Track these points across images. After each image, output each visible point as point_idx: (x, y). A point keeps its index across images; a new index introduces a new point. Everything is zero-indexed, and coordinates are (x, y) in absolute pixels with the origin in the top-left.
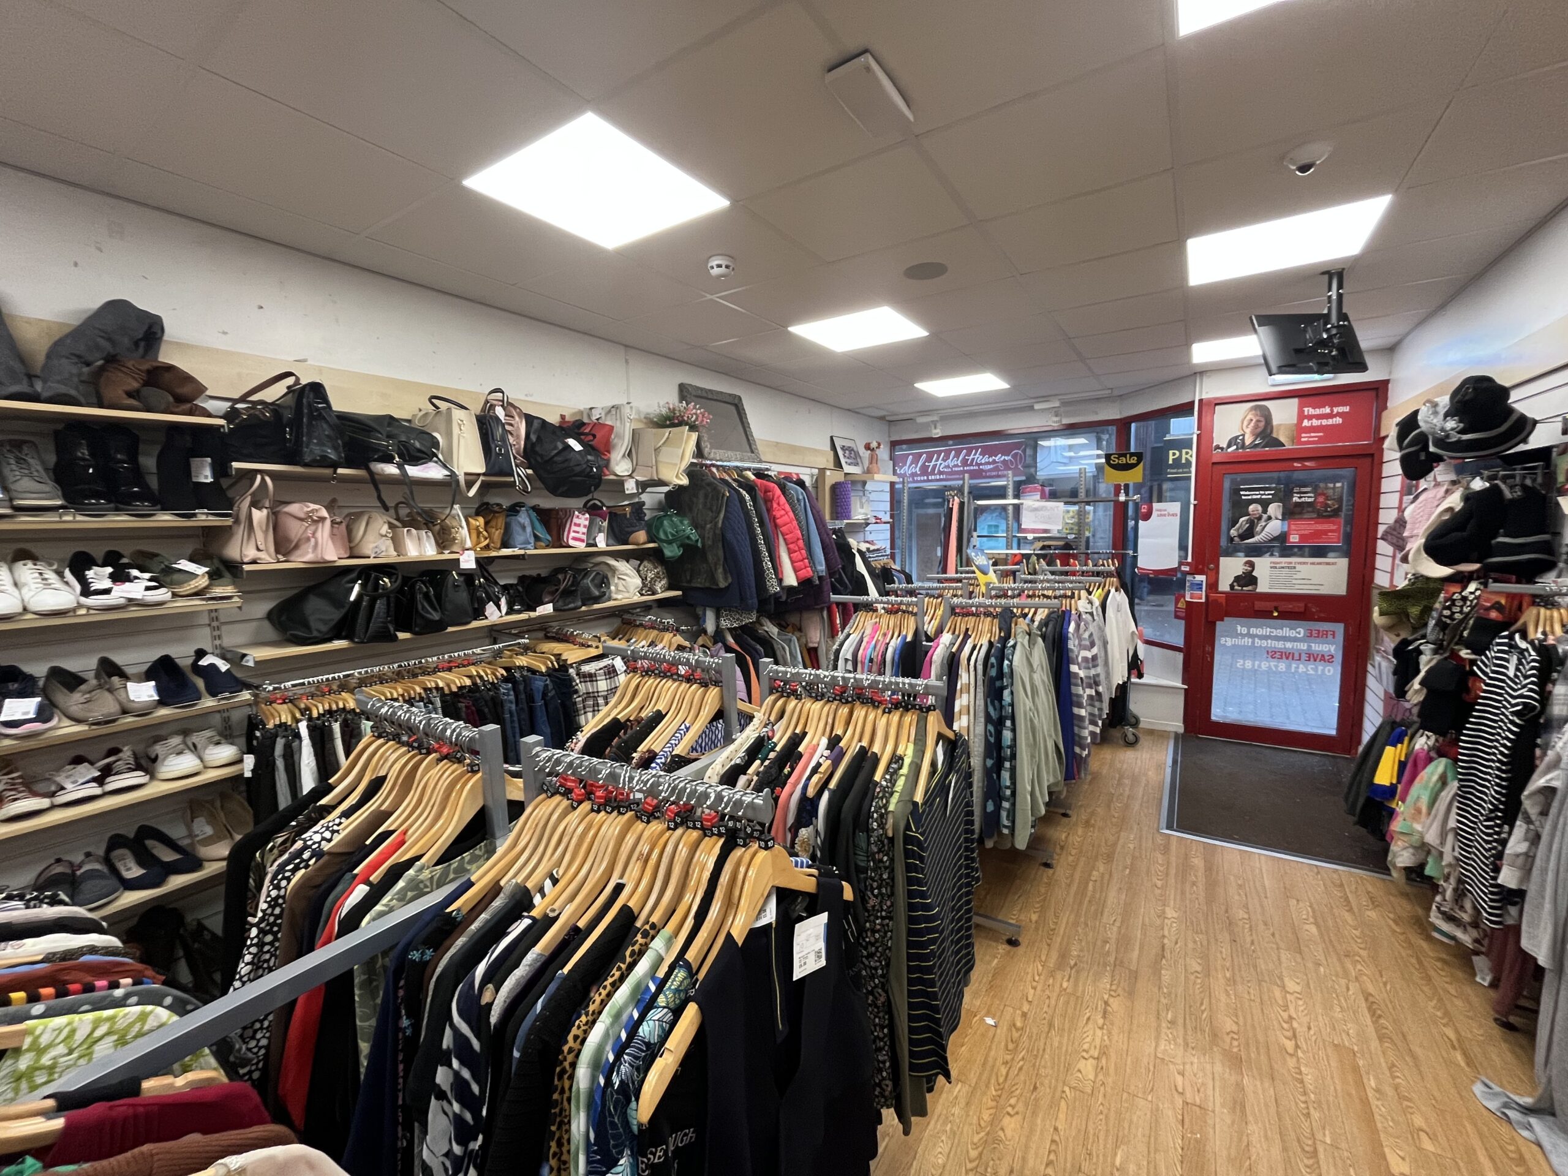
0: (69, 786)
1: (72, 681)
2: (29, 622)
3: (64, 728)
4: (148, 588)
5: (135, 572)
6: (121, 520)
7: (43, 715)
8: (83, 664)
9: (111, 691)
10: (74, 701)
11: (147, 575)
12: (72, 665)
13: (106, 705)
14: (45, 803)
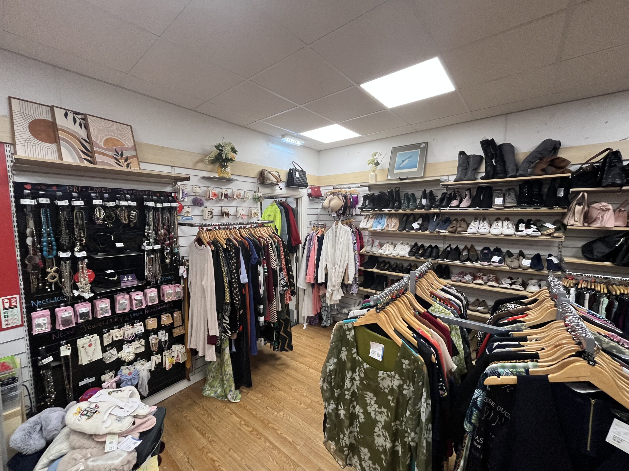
0: (504, 283)
1: (510, 255)
2: (502, 237)
3: (504, 267)
4: (534, 231)
5: (532, 226)
6: (530, 210)
7: (500, 262)
8: (515, 251)
9: (518, 260)
10: (509, 260)
11: (536, 227)
12: (512, 251)
13: (515, 264)
14: (497, 285)
